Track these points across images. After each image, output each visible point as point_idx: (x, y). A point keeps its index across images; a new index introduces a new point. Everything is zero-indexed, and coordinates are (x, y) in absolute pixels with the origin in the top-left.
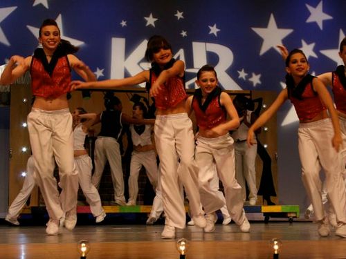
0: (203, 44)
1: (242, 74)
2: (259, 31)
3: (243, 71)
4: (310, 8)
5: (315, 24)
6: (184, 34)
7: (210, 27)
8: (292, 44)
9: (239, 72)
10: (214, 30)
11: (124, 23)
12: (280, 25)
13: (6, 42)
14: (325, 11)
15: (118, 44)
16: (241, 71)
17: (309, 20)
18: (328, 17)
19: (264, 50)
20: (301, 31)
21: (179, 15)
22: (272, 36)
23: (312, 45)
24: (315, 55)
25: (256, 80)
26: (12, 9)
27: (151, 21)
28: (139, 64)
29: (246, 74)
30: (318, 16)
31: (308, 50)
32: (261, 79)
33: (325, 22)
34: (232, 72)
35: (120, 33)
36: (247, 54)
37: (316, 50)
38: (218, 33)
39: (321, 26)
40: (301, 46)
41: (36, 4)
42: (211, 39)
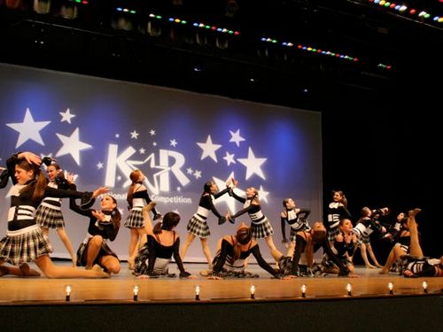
0: (167, 151)
1: (190, 171)
2: (201, 145)
4: (232, 133)
5: (234, 143)
6: (155, 144)
7: (171, 141)
8: (220, 154)
10: (174, 143)
11: (117, 136)
12: (214, 142)
13: (42, 143)
14: (241, 135)
15: (113, 148)
16: (189, 169)
17: (232, 140)
18: (243, 139)
19: (203, 157)
20: (227, 147)
21: (153, 132)
22: (209, 149)
23: (233, 155)
24: (234, 162)
25: (198, 174)
26: (47, 123)
27: (135, 135)
28: (125, 161)
29: (192, 171)
30: (236, 138)
31: (229, 159)
32: (201, 174)
33: (241, 142)
34: (184, 169)
35: (115, 141)
36: (194, 159)
37: (235, 159)
38: (176, 145)
39: (238, 144)
40: (225, 156)
41: (63, 120)
42: (172, 148)
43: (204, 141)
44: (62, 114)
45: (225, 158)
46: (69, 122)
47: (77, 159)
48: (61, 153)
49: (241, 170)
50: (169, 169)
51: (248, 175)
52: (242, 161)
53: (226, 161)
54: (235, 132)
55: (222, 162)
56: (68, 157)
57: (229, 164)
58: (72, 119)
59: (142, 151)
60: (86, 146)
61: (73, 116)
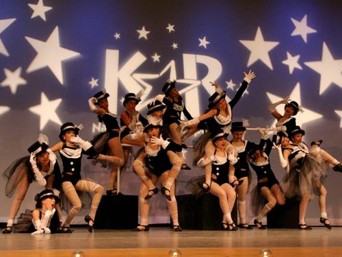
0: (194, 55)
1: (230, 85)
2: (246, 43)
3: (231, 81)
4: (294, 21)
5: (299, 37)
6: (175, 46)
7: (200, 40)
8: (276, 55)
9: (227, 83)
10: (204, 42)
11: (117, 36)
12: (267, 38)
13: (5, 53)
14: (309, 24)
15: (112, 56)
16: (229, 81)
17: (294, 33)
18: (312, 31)
20: (288, 44)
21: (171, 28)
22: (259, 49)
23: (297, 57)
24: (299, 67)
26: (11, 21)
27: (143, 33)
28: (131, 75)
29: (234, 85)
30: (302, 29)
31: (292, 62)
33: (309, 36)
34: (221, 83)
35: (114, 45)
37: (301, 62)
38: (207, 45)
39: (305, 39)
40: (286, 58)
41: (34, 16)
42: (201, 51)
43: (252, 37)
44: (31, 6)
45: (285, 62)
46: (44, 18)
47: (59, 75)
48: (35, 66)
49: (310, 80)
50: (198, 83)
51: (324, 87)
52: (312, 65)
53: (287, 67)
54: (299, 20)
55: (281, 69)
56: (46, 73)
57: (291, 71)
58: (47, 14)
59: (156, 58)
60: (71, 55)
61: (49, 8)
